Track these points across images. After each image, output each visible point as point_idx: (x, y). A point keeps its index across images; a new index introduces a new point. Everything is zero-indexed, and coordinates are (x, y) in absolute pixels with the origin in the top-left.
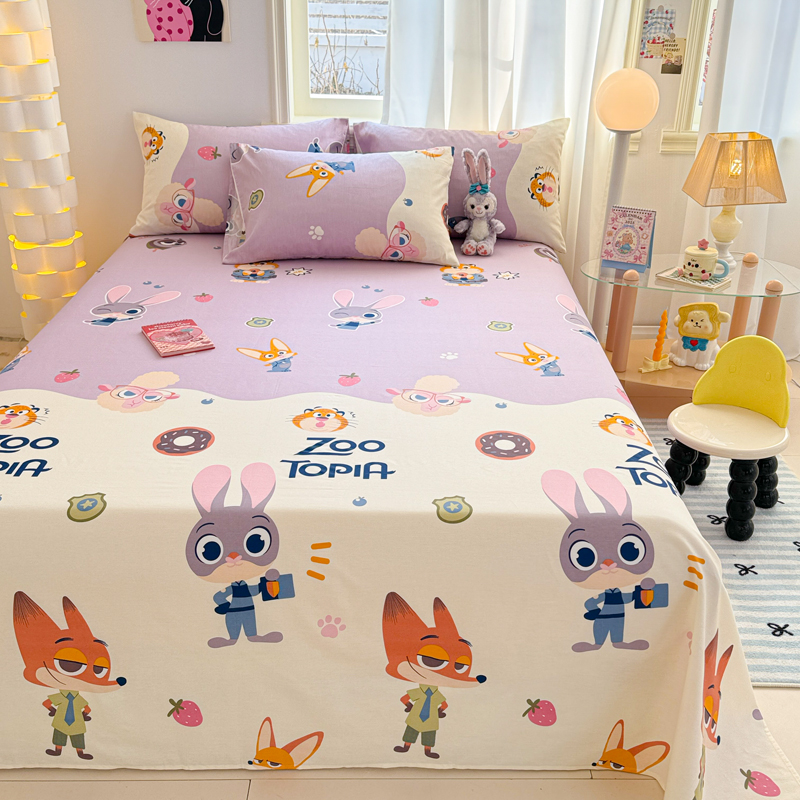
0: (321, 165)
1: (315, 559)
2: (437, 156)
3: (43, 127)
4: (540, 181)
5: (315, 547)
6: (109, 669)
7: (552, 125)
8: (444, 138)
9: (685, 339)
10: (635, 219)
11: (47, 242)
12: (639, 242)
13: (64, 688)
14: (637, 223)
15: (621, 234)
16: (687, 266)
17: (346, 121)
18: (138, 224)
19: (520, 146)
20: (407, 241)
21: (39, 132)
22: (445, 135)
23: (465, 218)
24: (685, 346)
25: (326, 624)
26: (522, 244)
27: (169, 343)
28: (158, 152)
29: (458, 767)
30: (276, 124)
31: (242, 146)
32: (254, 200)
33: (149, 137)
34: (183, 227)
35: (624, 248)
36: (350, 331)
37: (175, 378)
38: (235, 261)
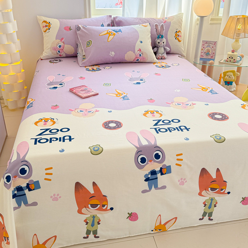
0: (110, 31)
1: (178, 160)
2: (146, 26)
3: (10, 21)
4: (177, 34)
5: (177, 155)
6: (107, 205)
7: (178, 15)
8: (145, 20)
9: (225, 82)
10: (210, 44)
11: (12, 63)
12: (212, 51)
13: (91, 214)
14: (211, 46)
15: (206, 49)
16: (229, 58)
17: (111, 16)
18: (44, 55)
19: (170, 22)
20: (142, 55)
21: (8, 23)
22: (145, 19)
23: (156, 47)
24: (226, 84)
25: (180, 181)
26: (173, 55)
27: (83, 93)
28: (49, 29)
29: (218, 222)
30: (87, 18)
31: (80, 26)
32: (89, 44)
33: (45, 24)
34: (60, 55)
35: (207, 54)
36: (138, 85)
37: (93, 105)
38: (84, 66)
